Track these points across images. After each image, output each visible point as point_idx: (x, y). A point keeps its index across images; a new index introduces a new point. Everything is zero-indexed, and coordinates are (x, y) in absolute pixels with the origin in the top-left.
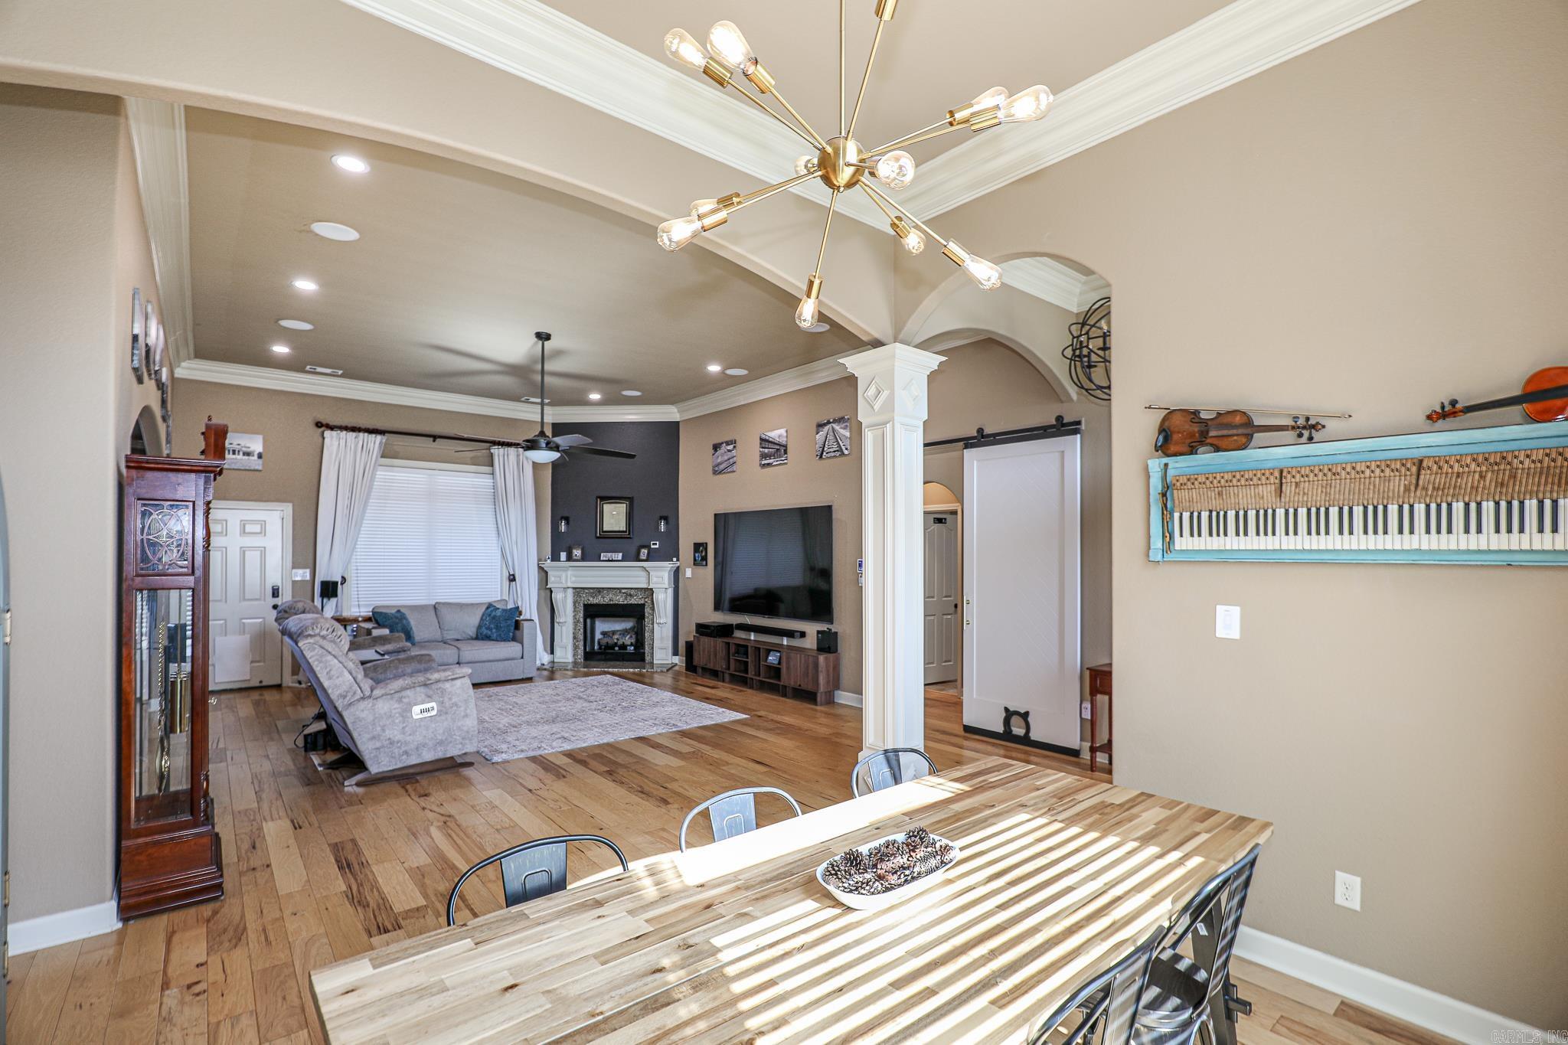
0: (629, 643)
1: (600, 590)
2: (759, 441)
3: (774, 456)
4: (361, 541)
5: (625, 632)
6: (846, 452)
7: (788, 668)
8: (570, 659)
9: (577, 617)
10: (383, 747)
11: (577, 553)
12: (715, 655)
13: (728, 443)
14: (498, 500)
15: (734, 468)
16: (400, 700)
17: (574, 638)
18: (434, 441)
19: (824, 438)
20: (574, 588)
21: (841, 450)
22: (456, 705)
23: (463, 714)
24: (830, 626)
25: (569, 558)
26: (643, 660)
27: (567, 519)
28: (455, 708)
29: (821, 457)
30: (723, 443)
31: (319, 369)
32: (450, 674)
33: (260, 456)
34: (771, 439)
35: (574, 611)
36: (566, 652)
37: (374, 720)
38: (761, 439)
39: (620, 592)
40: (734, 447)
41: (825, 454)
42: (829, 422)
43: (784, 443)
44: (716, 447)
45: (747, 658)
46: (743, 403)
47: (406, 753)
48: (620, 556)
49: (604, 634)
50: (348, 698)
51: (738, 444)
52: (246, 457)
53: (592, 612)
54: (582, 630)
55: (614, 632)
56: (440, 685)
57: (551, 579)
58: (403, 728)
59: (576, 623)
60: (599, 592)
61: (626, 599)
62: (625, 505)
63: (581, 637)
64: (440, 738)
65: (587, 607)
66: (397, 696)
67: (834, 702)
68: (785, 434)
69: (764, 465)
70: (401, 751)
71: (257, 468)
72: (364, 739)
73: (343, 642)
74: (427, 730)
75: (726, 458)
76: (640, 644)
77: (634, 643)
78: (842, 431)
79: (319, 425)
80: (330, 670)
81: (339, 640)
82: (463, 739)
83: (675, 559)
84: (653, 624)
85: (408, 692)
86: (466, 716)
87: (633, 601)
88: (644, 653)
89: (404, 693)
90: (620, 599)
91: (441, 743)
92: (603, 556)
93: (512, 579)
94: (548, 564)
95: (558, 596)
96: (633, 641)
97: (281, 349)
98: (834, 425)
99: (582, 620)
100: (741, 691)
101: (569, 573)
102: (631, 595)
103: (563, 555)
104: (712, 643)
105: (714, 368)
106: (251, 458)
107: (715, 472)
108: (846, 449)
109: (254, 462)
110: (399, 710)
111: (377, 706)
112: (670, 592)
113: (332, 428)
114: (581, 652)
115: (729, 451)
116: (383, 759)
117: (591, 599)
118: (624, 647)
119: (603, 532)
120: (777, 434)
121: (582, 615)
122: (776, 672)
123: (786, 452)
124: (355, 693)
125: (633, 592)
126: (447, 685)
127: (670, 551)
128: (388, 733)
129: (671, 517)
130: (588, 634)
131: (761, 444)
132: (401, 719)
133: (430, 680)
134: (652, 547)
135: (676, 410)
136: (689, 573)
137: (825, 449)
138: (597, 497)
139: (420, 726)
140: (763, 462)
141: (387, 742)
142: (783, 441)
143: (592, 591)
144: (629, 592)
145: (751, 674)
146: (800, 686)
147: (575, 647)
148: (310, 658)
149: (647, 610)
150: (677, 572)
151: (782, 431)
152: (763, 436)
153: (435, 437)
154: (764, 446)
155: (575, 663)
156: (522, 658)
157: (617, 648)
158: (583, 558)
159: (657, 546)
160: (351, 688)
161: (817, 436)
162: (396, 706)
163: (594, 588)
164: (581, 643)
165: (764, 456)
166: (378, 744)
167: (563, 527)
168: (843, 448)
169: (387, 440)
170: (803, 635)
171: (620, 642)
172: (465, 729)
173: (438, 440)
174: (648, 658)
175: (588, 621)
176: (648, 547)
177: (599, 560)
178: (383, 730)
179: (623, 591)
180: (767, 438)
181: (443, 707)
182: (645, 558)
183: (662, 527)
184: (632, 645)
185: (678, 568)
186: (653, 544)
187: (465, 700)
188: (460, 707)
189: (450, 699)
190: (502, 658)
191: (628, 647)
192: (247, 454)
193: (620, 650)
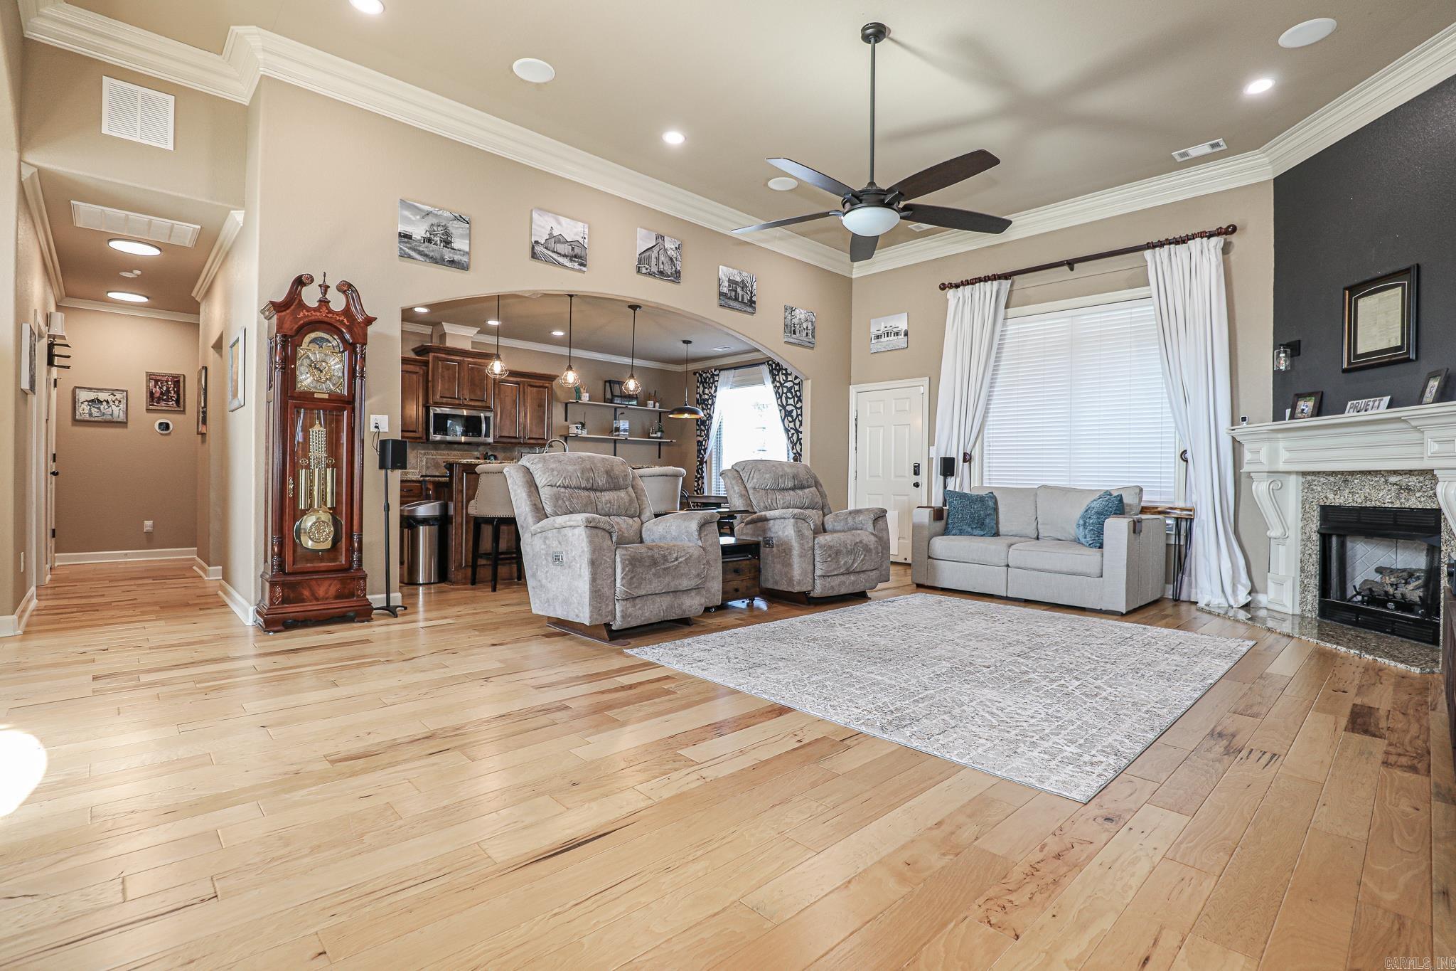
0: (1417, 599)
1: (1346, 477)
5: (1406, 573)
8: (1294, 608)
9: (1308, 530)
11: (1307, 405)
17: (1302, 570)
18: (1072, 269)
20: (1304, 474)
27: (1295, 346)
33: (906, 334)
35: (1303, 519)
39: (1386, 482)
48: (1384, 399)
49: (1367, 572)
52: (896, 337)
53: (1337, 523)
54: (1315, 554)
55: (1391, 572)
57: (1247, 456)
59: (1305, 542)
60: (1346, 481)
61: (1398, 497)
62: (1401, 289)
63: (1314, 569)
65: (1327, 512)
71: (903, 345)
76: (1433, 603)
77: (1425, 600)
79: (942, 287)
87: (1413, 502)
88: (1438, 626)
90: (1385, 498)
92: (1351, 404)
93: (1186, 457)
95: (1259, 488)
96: (1423, 595)
99: (1316, 535)
101: (1281, 445)
102: (1408, 489)
103: (1288, 415)
106: (899, 337)
109: (901, 340)
113: (955, 286)
114: (1315, 599)
117: (1331, 496)
118: (1405, 605)
119: (1355, 357)
121: (1316, 527)
125: (1413, 480)
138: (1346, 289)
143: (1332, 479)
144: (1403, 481)
147: (1304, 588)
149: (1443, 525)
153: (1071, 264)
155: (1301, 617)
156: (1102, 576)
157: (1391, 605)
163: (1337, 475)
164: (1316, 583)
167: (1285, 362)
169: (1012, 285)
171: (1400, 595)
173: (1076, 265)
175: (1333, 540)
177: (1342, 411)
179: (1393, 479)
184: (1422, 601)
190: (1065, 570)
191: (1416, 608)
192: (897, 334)
193: (1397, 609)
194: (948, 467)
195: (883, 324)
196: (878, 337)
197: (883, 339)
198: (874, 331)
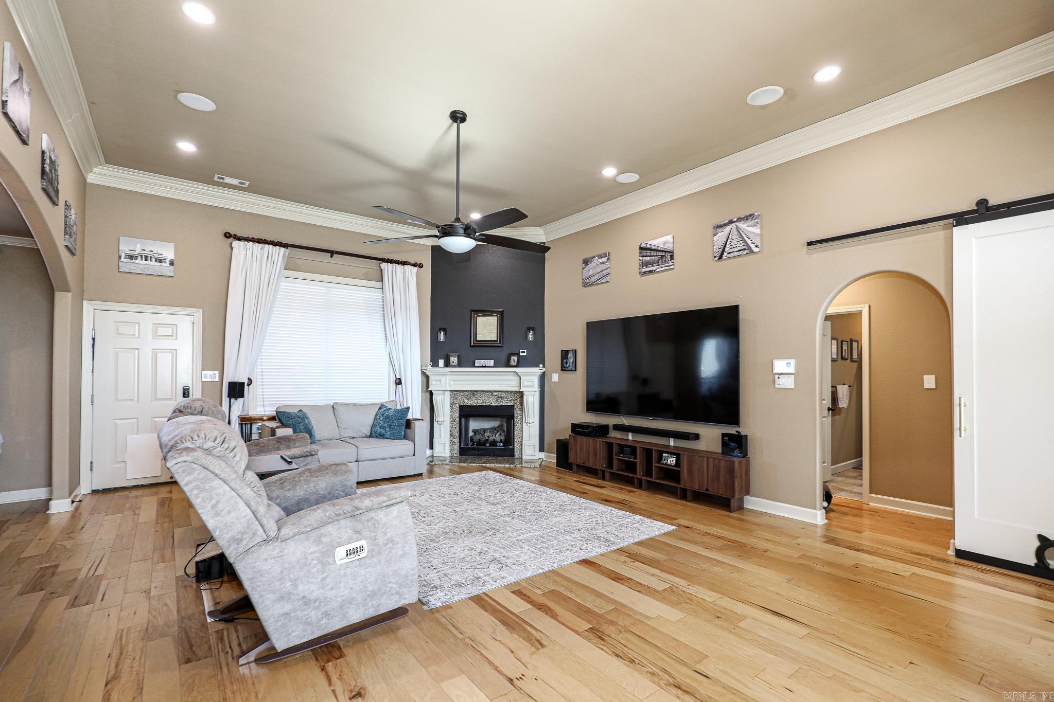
0: (499, 440)
1: (474, 393)
2: (638, 250)
3: (658, 262)
4: (266, 343)
5: (494, 430)
6: (756, 250)
7: (690, 472)
8: (448, 454)
9: (454, 417)
10: (294, 610)
11: (454, 360)
12: (595, 454)
13: (600, 257)
14: (386, 312)
15: (608, 279)
16: (318, 541)
17: (451, 435)
18: (332, 257)
19: (725, 239)
20: (451, 391)
21: (750, 248)
22: (392, 541)
23: (400, 553)
24: (738, 429)
25: (447, 364)
26: (513, 455)
27: (445, 330)
28: (390, 545)
29: (721, 257)
30: (595, 257)
31: (228, 180)
32: (385, 499)
33: (172, 263)
34: (653, 247)
35: (451, 412)
36: (445, 446)
37: (282, 572)
38: (641, 248)
39: (492, 395)
40: (608, 259)
41: (725, 254)
42: (731, 222)
43: (671, 249)
44: (586, 262)
45: (635, 458)
46: (618, 217)
47: (326, 614)
48: (492, 363)
49: (475, 431)
50: (244, 542)
51: (611, 257)
52: (159, 264)
53: (466, 413)
54: (458, 428)
55: (485, 431)
56: (372, 514)
57: (432, 382)
58: (323, 579)
59: (452, 422)
60: (473, 394)
61: (497, 401)
62: (496, 317)
63: (457, 435)
64: (371, 589)
65: (463, 408)
66: (315, 533)
67: (743, 508)
68: (672, 240)
69: (645, 272)
70: (319, 614)
71: (169, 274)
72: (267, 603)
73: (237, 458)
74: (355, 580)
75: (598, 270)
76: (509, 440)
77: (503, 441)
78: (750, 229)
79: (228, 235)
80: (218, 502)
81: (232, 454)
82: (400, 587)
83: (541, 366)
84: (522, 423)
85: (330, 528)
86: (404, 555)
87: (504, 403)
88: (513, 449)
89: (323, 530)
90: (492, 401)
91: (373, 595)
92: (477, 363)
93: (399, 382)
94: (430, 370)
95: (437, 398)
96: (502, 438)
97: (186, 147)
98: (738, 224)
99: (458, 419)
100: (631, 491)
101: (448, 377)
102: (501, 398)
103: (441, 362)
104: (591, 443)
105: (609, 172)
106: (165, 265)
107: (585, 285)
108: (756, 246)
109: (166, 269)
110: (317, 555)
111: (286, 551)
112: (537, 395)
113: (239, 239)
114: (457, 447)
115: (602, 263)
116: (294, 628)
117: (466, 401)
118: (494, 443)
119: (477, 341)
120: (661, 242)
121: (458, 415)
122: (672, 474)
123: (672, 258)
124: (254, 534)
125: (503, 395)
126: (381, 515)
127: (537, 358)
128: (302, 589)
129: (538, 327)
130: (463, 431)
131: (641, 253)
132: (319, 566)
133: (360, 509)
134: (521, 354)
135: (542, 232)
136: (555, 377)
137: (726, 249)
138: (472, 311)
139: (345, 575)
140: (644, 270)
141: (301, 602)
142: (669, 247)
143: (467, 393)
144: (499, 394)
145: (639, 474)
146: (707, 490)
147: (452, 444)
148: (187, 484)
149: (517, 411)
150: (542, 378)
151: (669, 238)
152: (645, 246)
153: (332, 253)
154: (645, 254)
155: (452, 457)
156: (414, 455)
157: (488, 445)
158: (460, 364)
159: (525, 354)
160: (248, 527)
161: (715, 238)
162: (314, 549)
163: (469, 391)
164: (457, 440)
165: (644, 264)
166: (287, 607)
167: (442, 337)
168: (752, 246)
169: (289, 253)
170: (697, 437)
171: (491, 439)
172: (403, 572)
173: (335, 255)
174: (517, 454)
175: (463, 420)
176: (517, 354)
177: (474, 366)
178: (295, 586)
179: (495, 394)
180: (649, 246)
181: (375, 545)
182: (515, 364)
183: (531, 336)
184: (501, 441)
185: (544, 373)
186: (522, 352)
187: (404, 534)
188: (397, 543)
189: (385, 533)
190: (396, 456)
191: (498, 444)
192: (160, 261)
193: (490, 446)
194: (236, 390)
195: (139, 246)
196: (131, 257)
197: (139, 261)
198: (125, 248)
